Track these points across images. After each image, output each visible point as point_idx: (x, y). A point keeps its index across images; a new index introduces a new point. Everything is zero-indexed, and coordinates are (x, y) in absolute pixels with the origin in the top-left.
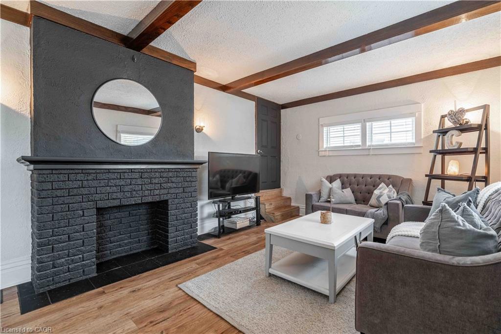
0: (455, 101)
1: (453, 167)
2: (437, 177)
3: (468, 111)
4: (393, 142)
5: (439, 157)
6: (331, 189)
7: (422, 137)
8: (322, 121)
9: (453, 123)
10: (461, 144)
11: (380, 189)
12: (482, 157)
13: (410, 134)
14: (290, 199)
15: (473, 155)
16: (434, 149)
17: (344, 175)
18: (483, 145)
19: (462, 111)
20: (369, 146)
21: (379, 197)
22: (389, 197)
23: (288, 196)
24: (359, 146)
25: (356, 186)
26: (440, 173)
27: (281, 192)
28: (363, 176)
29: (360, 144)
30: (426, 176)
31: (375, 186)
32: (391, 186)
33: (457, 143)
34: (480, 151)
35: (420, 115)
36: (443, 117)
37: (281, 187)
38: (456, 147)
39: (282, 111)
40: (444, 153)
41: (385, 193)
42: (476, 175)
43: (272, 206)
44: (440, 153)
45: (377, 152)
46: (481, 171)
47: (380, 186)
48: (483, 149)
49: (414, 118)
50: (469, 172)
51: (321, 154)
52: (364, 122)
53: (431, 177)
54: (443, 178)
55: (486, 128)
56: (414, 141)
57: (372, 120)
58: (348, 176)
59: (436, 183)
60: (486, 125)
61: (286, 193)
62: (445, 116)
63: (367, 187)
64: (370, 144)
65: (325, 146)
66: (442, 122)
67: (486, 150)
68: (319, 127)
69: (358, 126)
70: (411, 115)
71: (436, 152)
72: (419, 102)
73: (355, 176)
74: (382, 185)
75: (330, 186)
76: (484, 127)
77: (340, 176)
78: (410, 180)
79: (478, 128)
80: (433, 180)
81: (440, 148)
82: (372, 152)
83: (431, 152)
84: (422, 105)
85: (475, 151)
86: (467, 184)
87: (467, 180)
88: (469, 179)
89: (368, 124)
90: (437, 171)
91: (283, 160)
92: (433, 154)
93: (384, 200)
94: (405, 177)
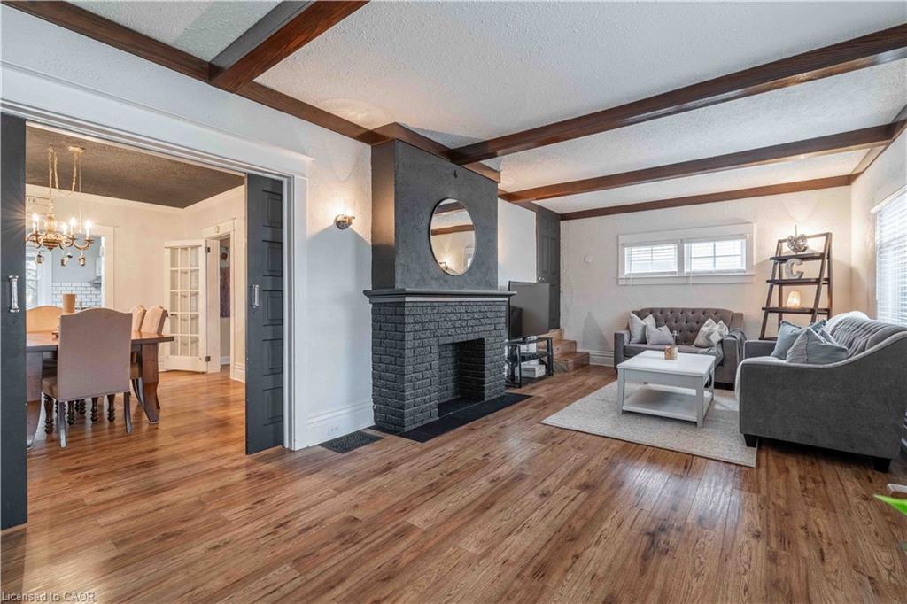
0: (796, 227)
1: (793, 299)
2: (773, 310)
3: (809, 237)
4: (717, 268)
5: (776, 288)
6: (645, 328)
7: (754, 263)
8: (622, 239)
9: (793, 250)
10: (802, 274)
11: (708, 325)
12: (824, 288)
13: (739, 259)
14: (575, 342)
15: (816, 286)
16: (770, 278)
17: (657, 309)
18: (826, 276)
19: (804, 238)
20: (687, 273)
21: (709, 334)
22: (721, 335)
23: (572, 339)
24: (675, 273)
25: (674, 324)
26: (777, 306)
27: (561, 334)
28: (683, 311)
29: (676, 270)
30: (763, 309)
31: (701, 323)
32: (721, 322)
33: (798, 272)
34: (822, 281)
35: (752, 238)
36: (780, 242)
37: (562, 327)
38: (797, 277)
39: (562, 222)
40: (782, 283)
41: (714, 330)
42: (819, 307)
43: (559, 352)
44: (777, 284)
45: (697, 281)
46: (823, 304)
47: (707, 322)
48: (826, 279)
49: (744, 241)
50: (811, 305)
51: (621, 282)
52: (680, 243)
53: (768, 310)
54: (781, 311)
55: (829, 258)
56: (744, 268)
57: (691, 240)
58: (662, 311)
59: (773, 317)
60: (829, 254)
61: (569, 335)
62: (785, 241)
63: (689, 324)
64: (689, 270)
65: (627, 272)
66: (779, 248)
67: (828, 281)
68: (618, 247)
69: (673, 248)
70: (741, 236)
71: (773, 282)
72: (749, 220)
73: (672, 311)
74: (709, 321)
75: (642, 322)
76: (826, 256)
77: (652, 311)
78: (741, 315)
79: (821, 257)
80: (770, 314)
81: (777, 278)
82: (691, 281)
83: (768, 281)
84: (755, 225)
85: (817, 282)
86: (810, 316)
87: (809, 313)
88: (812, 312)
89: (685, 245)
90: (774, 304)
91: (564, 291)
92: (769, 284)
93: (715, 338)
94: (735, 312)
